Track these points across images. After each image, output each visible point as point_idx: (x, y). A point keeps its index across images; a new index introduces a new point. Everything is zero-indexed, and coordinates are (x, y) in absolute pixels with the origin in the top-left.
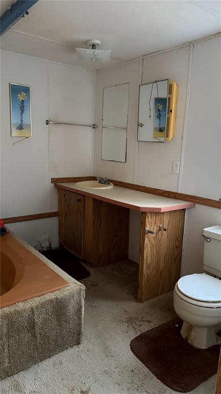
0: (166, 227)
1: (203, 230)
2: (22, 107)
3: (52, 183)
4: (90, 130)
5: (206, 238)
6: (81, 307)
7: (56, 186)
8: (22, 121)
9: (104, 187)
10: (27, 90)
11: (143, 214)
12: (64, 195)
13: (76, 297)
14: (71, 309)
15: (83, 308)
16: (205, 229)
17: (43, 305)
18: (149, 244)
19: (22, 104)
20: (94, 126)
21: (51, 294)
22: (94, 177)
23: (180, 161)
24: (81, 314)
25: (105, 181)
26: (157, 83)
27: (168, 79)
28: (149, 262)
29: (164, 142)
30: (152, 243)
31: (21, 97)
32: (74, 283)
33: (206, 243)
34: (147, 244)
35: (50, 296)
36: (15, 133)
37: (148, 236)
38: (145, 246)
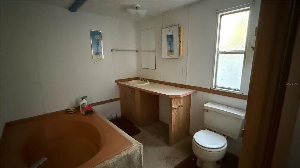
0: (182, 105)
1: (204, 106)
2: (98, 43)
3: (116, 82)
4: (135, 52)
5: (205, 110)
6: (141, 156)
7: (118, 84)
8: (98, 50)
9: (144, 83)
10: (100, 34)
11: (170, 99)
12: (123, 89)
13: (138, 151)
14: (136, 159)
15: (142, 157)
16: (205, 105)
17: (120, 160)
18: (174, 115)
19: (97, 41)
20: (137, 51)
21: (124, 152)
22: (138, 78)
23: (187, 68)
24: (142, 160)
25: (145, 80)
26: (173, 27)
27: (178, 25)
28: (174, 124)
29: (178, 58)
30: (176, 114)
31: (97, 38)
32: (136, 143)
33: (205, 113)
34: (173, 115)
35: (124, 154)
36: (94, 57)
37: (173, 111)
38: (172, 116)
